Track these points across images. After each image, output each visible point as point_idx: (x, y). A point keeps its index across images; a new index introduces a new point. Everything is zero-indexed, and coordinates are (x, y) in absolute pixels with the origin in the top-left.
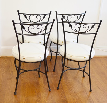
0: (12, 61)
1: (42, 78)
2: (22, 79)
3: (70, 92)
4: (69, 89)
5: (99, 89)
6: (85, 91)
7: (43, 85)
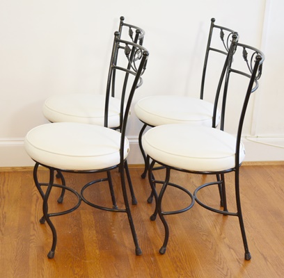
0: (4, 182)
1: (95, 232)
2: (34, 235)
3: (177, 271)
4: (176, 262)
5: (265, 259)
6: (221, 266)
7: (97, 251)
